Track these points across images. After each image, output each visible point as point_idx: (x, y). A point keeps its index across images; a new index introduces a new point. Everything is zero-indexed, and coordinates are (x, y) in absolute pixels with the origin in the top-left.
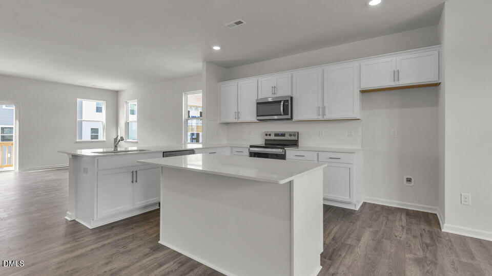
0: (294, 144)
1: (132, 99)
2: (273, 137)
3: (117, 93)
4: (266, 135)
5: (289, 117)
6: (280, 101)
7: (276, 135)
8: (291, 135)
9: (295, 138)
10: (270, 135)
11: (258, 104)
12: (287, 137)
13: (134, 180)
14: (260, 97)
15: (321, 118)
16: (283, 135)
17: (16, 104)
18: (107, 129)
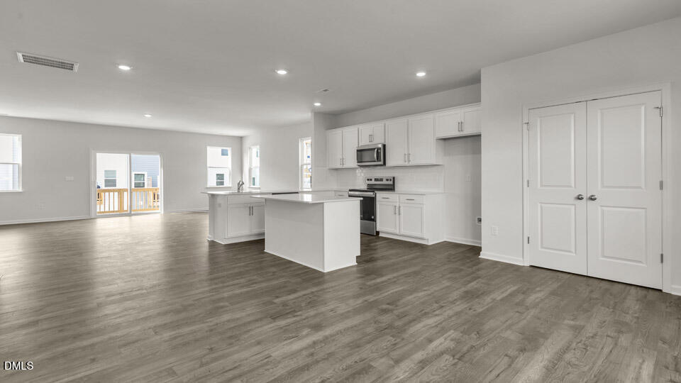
0: (391, 188)
1: (255, 144)
2: (373, 182)
3: (241, 139)
4: (368, 180)
5: (381, 163)
6: (375, 149)
7: (376, 180)
8: (387, 180)
9: (391, 183)
10: (371, 180)
11: (358, 151)
12: (385, 182)
13: (251, 213)
14: (360, 145)
15: (406, 164)
16: (381, 180)
17: (161, 154)
18: (232, 175)
